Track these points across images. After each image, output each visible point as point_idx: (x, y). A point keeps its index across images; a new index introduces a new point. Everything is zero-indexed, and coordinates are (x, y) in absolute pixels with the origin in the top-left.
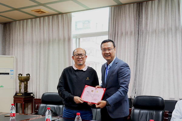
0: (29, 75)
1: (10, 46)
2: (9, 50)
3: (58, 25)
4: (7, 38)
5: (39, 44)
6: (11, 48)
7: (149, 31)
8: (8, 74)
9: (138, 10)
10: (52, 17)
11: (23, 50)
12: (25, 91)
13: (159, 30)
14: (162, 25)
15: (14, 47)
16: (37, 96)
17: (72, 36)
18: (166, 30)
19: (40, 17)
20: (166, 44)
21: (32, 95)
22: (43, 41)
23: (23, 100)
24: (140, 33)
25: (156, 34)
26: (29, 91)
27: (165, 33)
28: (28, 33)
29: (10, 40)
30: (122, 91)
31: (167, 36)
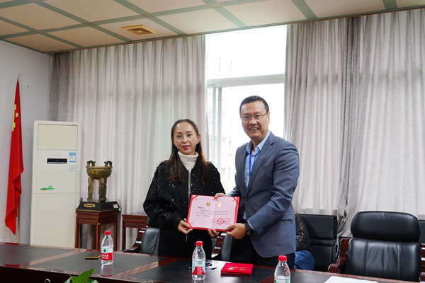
0: (111, 163)
1: (67, 102)
2: (66, 111)
3: (176, 60)
4: (62, 86)
5: (132, 97)
6: (70, 106)
7: (373, 75)
8: (65, 161)
9: (350, 33)
10: (163, 42)
11: (97, 111)
12: (102, 199)
13: (394, 73)
14: (400, 63)
15: (77, 104)
16: (126, 209)
17: (206, 84)
18: (410, 74)
19: (135, 42)
20: (410, 102)
21: (116, 206)
22: (141, 94)
23: (98, 217)
24: (354, 79)
25: (388, 82)
26: (110, 197)
27: (406, 81)
28: (108, 75)
29: (68, 88)
30: (278, 200)
31: (413, 87)
